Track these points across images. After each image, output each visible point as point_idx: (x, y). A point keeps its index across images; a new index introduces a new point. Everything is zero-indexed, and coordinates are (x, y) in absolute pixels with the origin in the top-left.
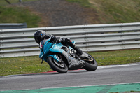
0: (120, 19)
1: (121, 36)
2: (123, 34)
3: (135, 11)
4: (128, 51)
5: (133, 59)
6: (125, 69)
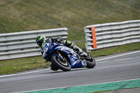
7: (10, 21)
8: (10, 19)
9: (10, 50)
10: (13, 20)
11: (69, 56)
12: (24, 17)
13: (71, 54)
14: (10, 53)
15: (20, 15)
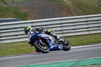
0: (87, 12)
1: (87, 24)
2: (88, 23)
3: (97, 6)
4: (92, 35)
5: (96, 40)
6: (91, 48)
7: (90, 6)
8: (90, 5)
9: (89, 28)
10: (92, 6)
11: (48, 41)
12: (100, 4)
13: (50, 40)
14: (89, 29)
15: (97, 2)
